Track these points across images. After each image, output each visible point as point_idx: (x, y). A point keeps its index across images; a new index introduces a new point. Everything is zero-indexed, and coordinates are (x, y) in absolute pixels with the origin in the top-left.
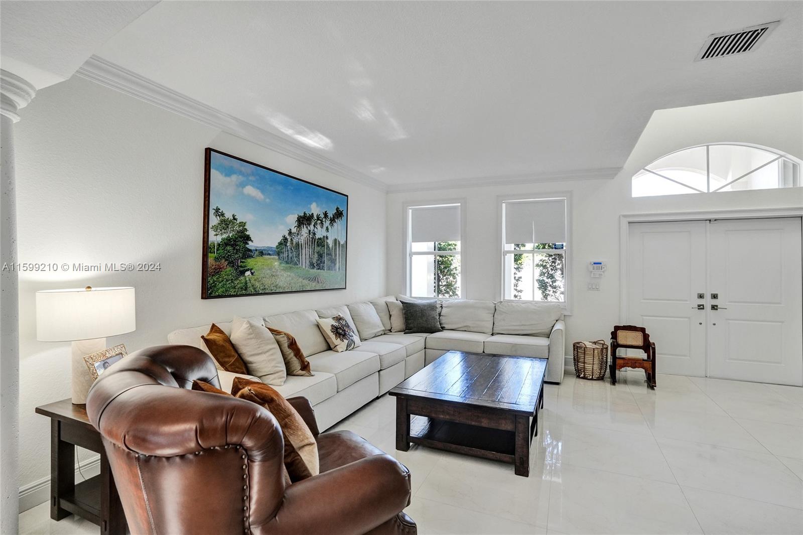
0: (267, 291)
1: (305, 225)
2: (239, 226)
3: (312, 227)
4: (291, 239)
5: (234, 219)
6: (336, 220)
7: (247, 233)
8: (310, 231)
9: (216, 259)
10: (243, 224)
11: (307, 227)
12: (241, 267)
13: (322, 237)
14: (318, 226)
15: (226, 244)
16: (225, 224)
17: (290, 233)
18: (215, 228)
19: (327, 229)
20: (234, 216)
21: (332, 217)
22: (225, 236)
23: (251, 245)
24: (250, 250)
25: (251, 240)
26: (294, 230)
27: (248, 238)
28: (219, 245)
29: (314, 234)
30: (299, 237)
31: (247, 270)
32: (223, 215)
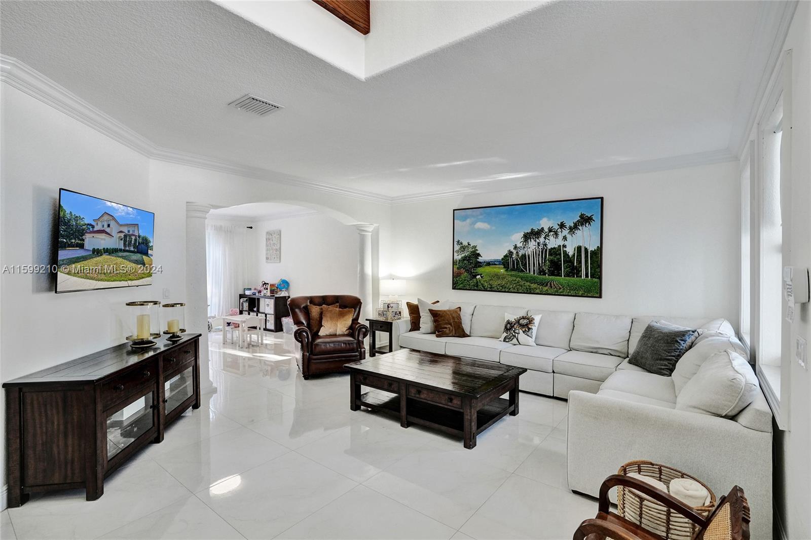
0: (494, 289)
1: (533, 239)
2: (472, 249)
3: (542, 240)
4: (517, 252)
5: (469, 245)
6: (580, 228)
7: (478, 252)
8: (538, 243)
9: (458, 268)
10: (475, 247)
11: (535, 241)
12: (474, 272)
13: (557, 246)
14: (551, 238)
15: (464, 260)
16: (463, 248)
17: (516, 247)
18: (458, 252)
19: (565, 238)
20: (468, 243)
21: (572, 225)
22: (463, 255)
23: (480, 259)
24: (480, 263)
25: (480, 256)
26: (519, 245)
27: (479, 255)
28: (460, 260)
29: (545, 245)
30: (525, 249)
31: (478, 275)
32: (462, 244)
